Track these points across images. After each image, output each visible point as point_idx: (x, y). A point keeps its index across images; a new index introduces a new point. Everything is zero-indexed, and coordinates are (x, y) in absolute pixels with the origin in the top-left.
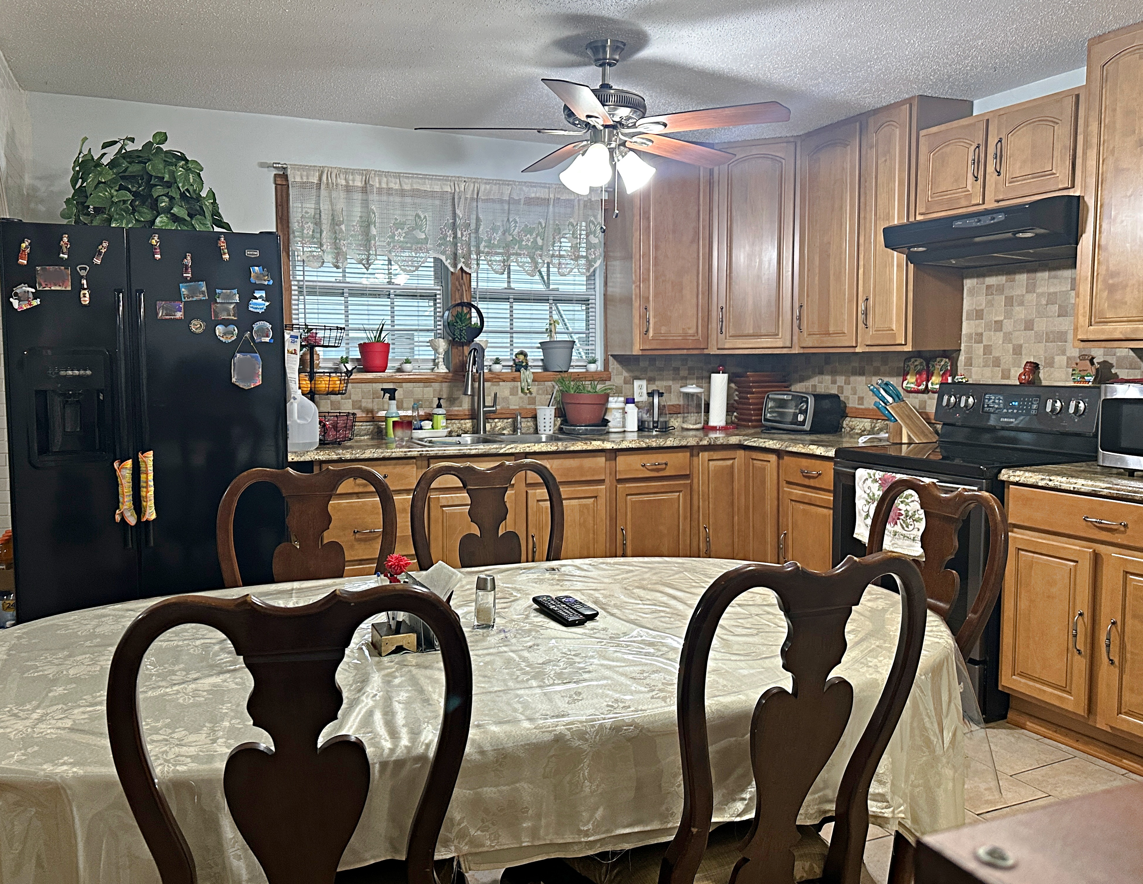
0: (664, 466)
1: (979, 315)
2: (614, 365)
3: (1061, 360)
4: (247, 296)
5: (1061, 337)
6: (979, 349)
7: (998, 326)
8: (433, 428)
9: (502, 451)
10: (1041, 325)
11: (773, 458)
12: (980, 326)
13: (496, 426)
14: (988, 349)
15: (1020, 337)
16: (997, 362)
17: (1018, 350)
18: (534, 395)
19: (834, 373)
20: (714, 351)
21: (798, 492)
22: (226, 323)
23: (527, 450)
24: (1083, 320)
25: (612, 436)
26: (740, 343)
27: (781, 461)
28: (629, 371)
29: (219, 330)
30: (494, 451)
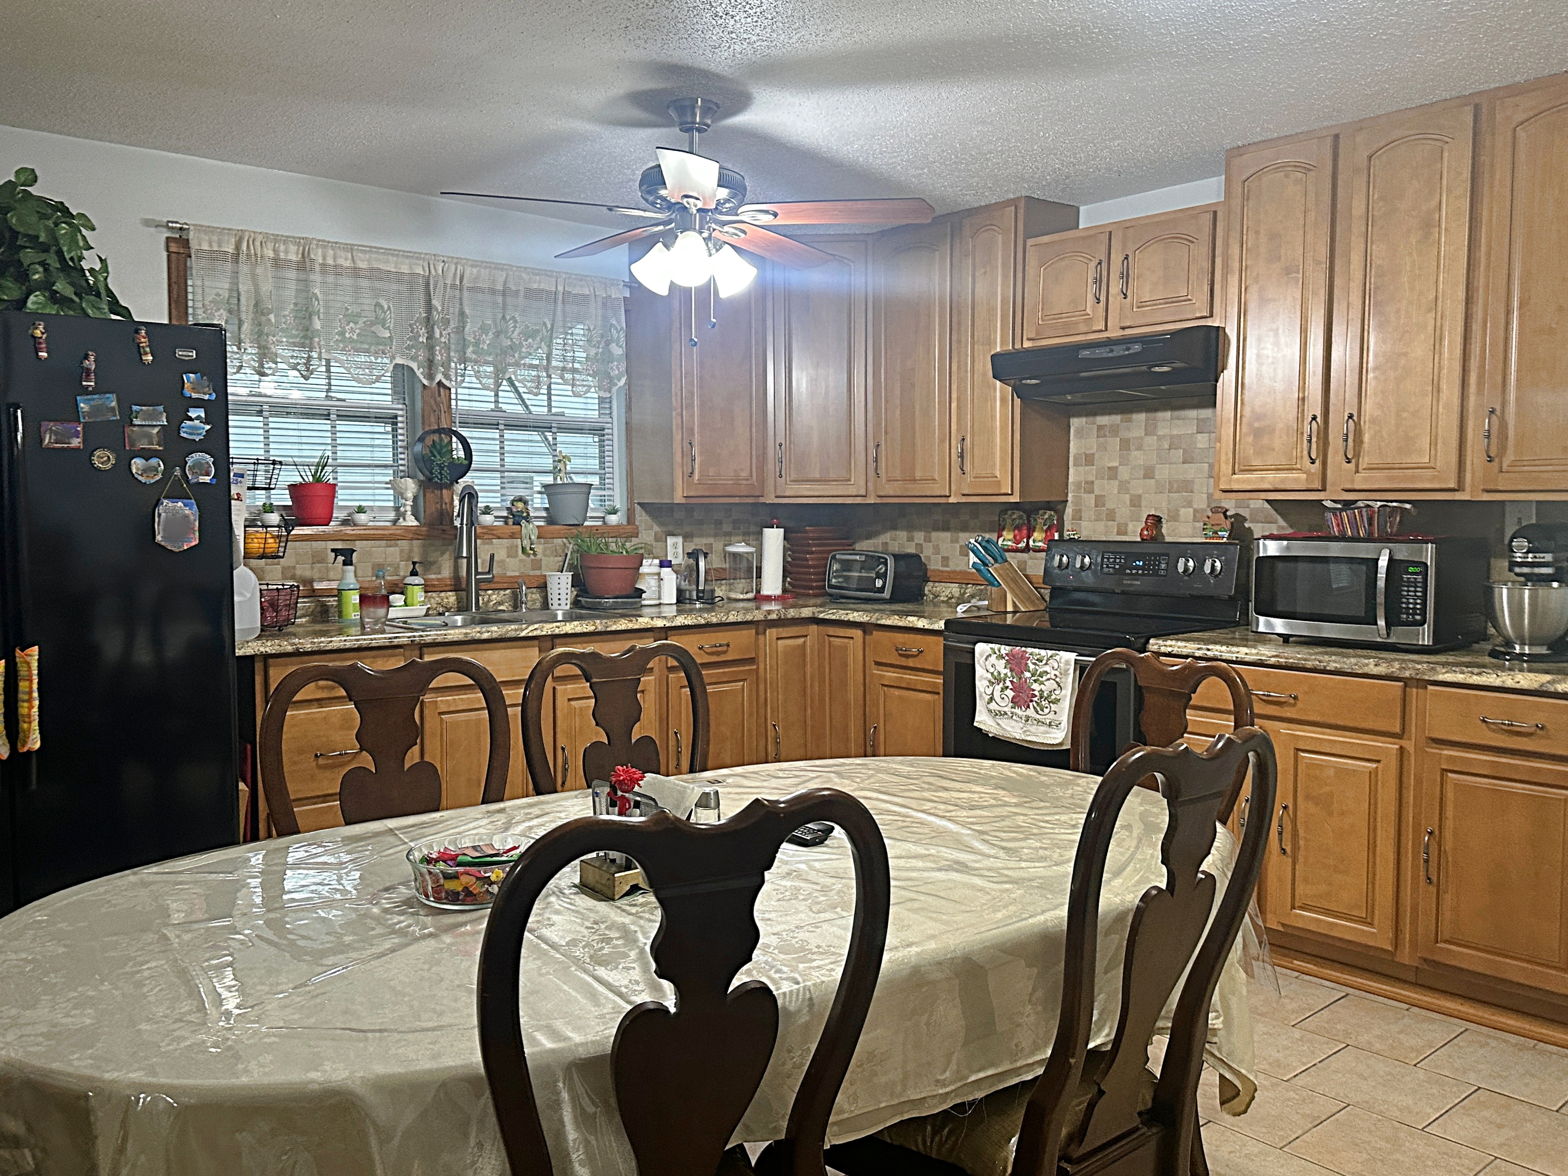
0: (725, 648)
1: (1089, 460)
2: (641, 517)
3: (1186, 513)
4: (179, 416)
5: (1186, 486)
6: (1090, 500)
7: (1113, 473)
8: (406, 604)
9: (523, 634)
10: (1163, 473)
11: (858, 633)
12: (1090, 473)
13: (489, 601)
14: (1100, 501)
15: (1138, 486)
16: (1111, 516)
17: (1136, 502)
18: (539, 557)
19: (911, 528)
20: (771, 499)
21: (891, 675)
22: (147, 455)
23: (557, 631)
24: (1226, 468)
25: (646, 611)
26: (805, 489)
27: (867, 637)
28: (661, 524)
29: (137, 464)
30: (513, 634)
